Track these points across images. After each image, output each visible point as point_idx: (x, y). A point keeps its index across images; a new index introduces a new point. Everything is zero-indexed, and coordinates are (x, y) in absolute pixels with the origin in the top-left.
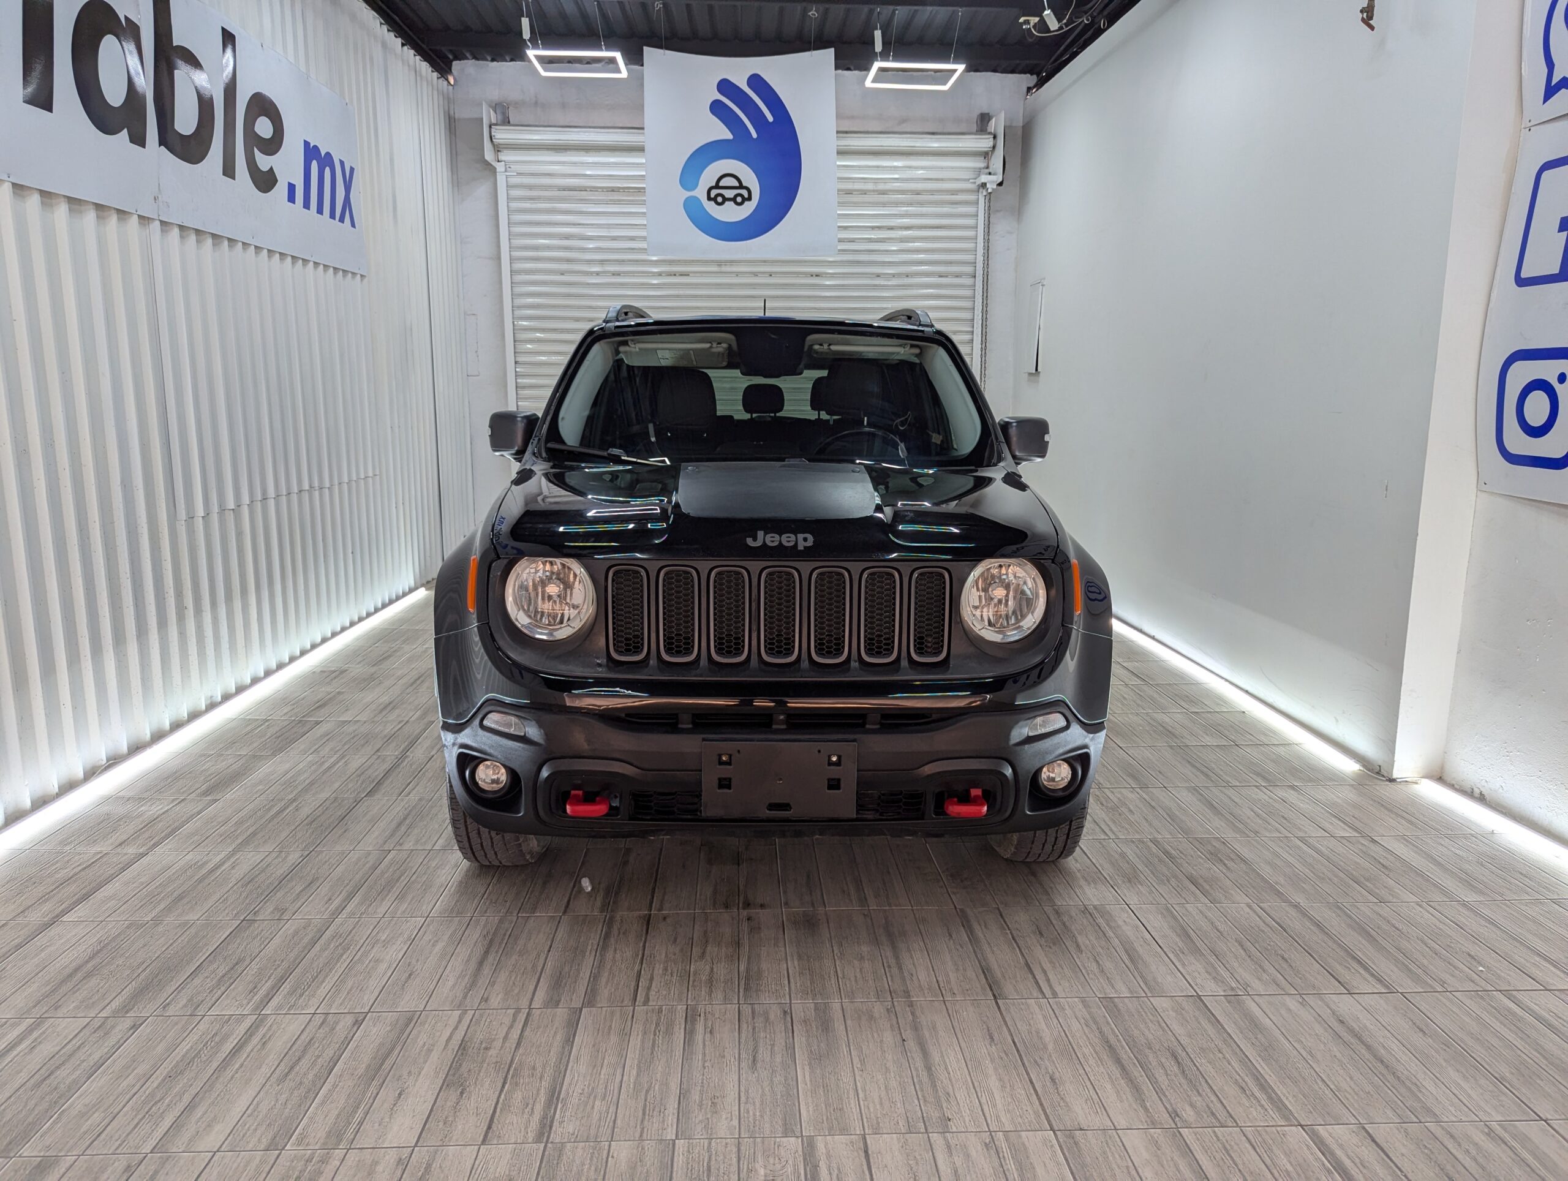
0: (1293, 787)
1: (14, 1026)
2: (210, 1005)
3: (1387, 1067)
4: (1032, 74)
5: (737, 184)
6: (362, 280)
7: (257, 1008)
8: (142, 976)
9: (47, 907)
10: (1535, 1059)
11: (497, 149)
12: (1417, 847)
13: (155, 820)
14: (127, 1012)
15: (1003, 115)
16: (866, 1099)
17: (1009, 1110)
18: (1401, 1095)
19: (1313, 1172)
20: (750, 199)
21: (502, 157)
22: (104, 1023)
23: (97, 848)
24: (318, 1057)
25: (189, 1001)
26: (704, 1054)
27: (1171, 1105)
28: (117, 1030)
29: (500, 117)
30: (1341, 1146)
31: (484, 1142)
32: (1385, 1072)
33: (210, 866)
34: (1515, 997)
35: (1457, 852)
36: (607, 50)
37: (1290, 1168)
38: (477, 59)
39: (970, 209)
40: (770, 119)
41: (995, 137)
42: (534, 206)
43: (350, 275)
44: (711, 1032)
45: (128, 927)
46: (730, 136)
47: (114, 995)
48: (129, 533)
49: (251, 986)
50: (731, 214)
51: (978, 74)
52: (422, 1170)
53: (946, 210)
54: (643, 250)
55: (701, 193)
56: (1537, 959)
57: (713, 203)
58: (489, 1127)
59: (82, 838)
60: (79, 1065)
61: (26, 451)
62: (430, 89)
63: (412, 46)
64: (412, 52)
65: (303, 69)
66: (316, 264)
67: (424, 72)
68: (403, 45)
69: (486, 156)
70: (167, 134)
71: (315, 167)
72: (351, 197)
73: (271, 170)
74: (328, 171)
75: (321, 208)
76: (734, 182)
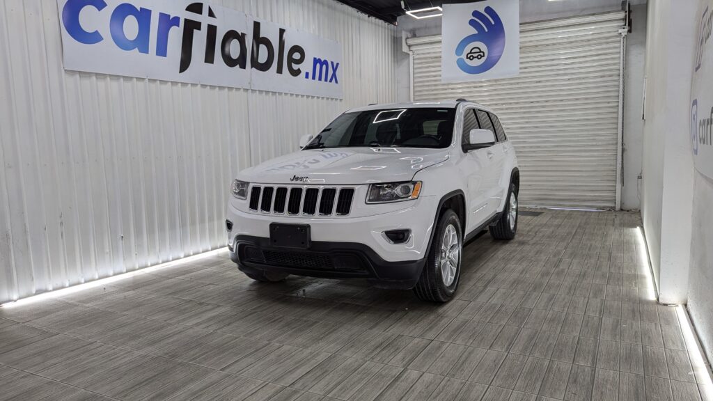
5: (478, 51)
6: (341, 101)
11: (410, 46)
20: (484, 56)
21: (412, 49)
29: (412, 35)
36: (434, 6)
40: (493, 23)
41: (626, 12)
46: (477, 32)
47: (168, 292)
53: (604, 46)
54: (440, 80)
55: (464, 56)
57: (469, 59)
62: (383, 30)
63: (374, 16)
64: (373, 18)
65: (317, 33)
66: (318, 97)
67: (380, 24)
68: (369, 16)
69: (403, 50)
70: (255, 64)
71: (318, 65)
72: (337, 73)
73: (299, 69)
74: (324, 66)
75: (320, 79)
76: (477, 50)
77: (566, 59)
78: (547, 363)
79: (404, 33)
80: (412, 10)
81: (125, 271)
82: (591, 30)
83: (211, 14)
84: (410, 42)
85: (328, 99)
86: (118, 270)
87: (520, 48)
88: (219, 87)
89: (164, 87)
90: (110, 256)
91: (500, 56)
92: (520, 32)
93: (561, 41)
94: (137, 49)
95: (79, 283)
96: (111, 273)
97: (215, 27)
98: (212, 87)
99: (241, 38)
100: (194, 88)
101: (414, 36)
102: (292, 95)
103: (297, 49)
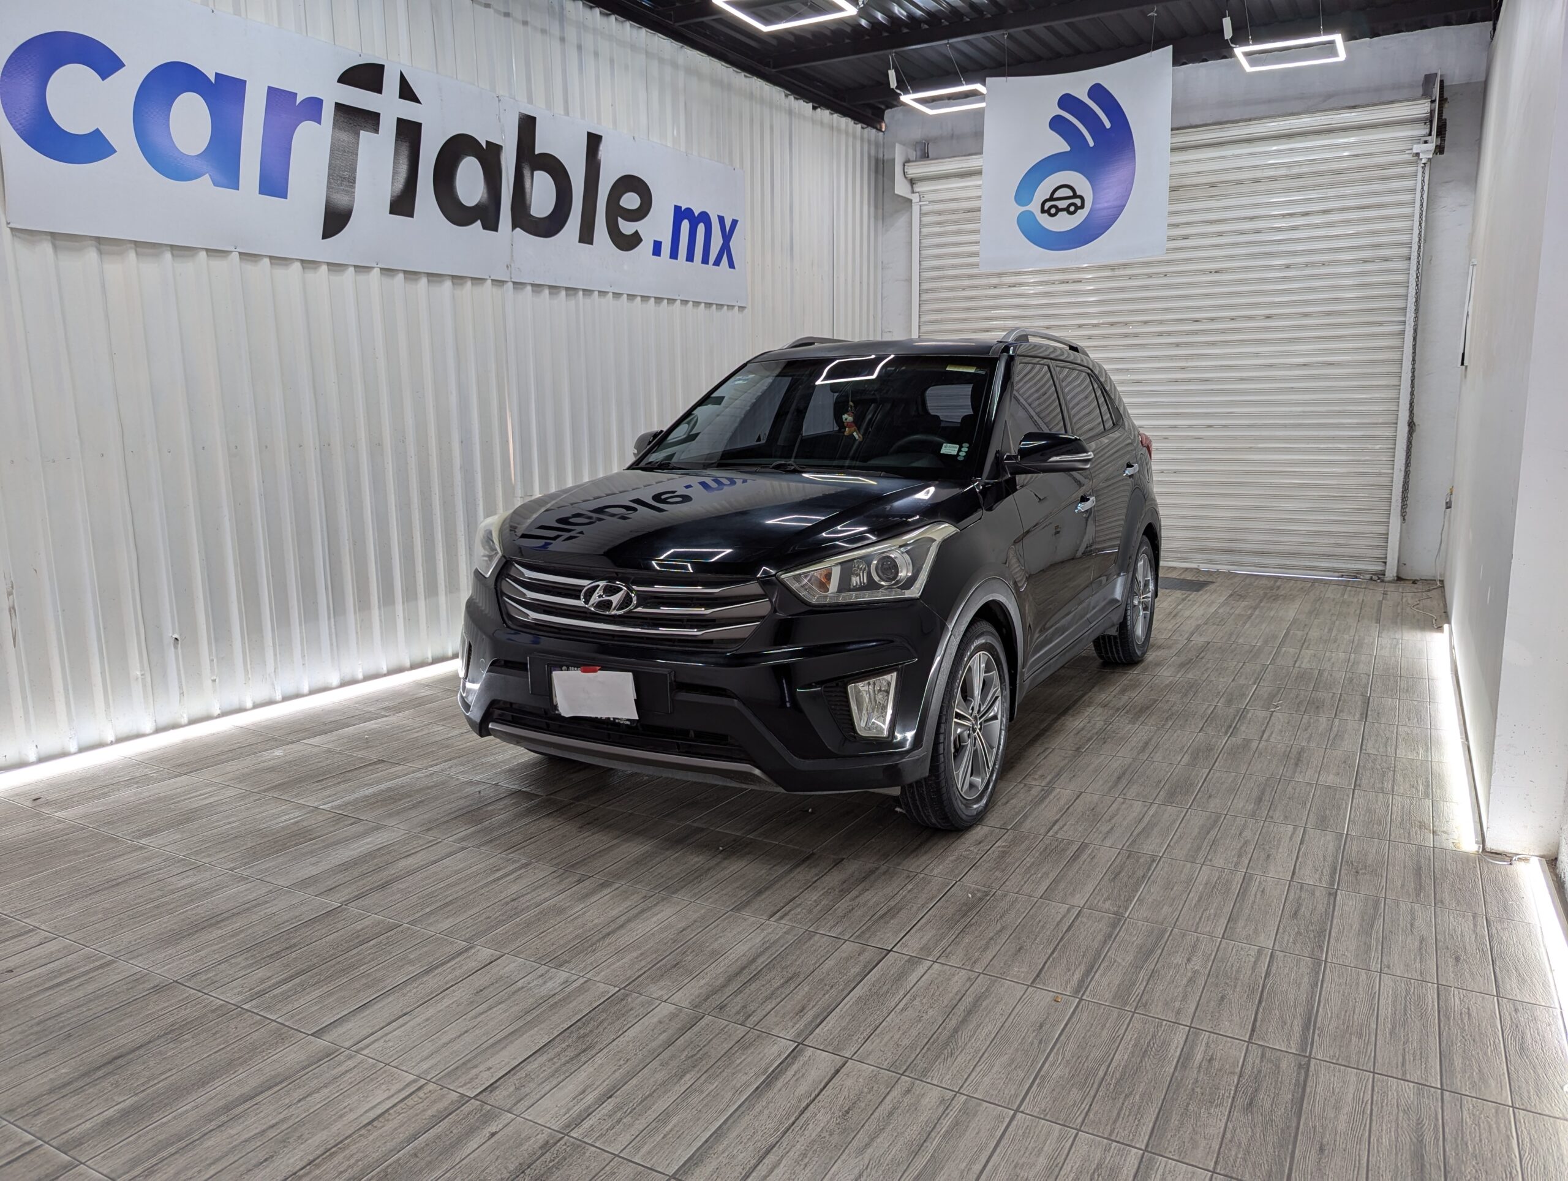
0: (1340, 834)
2: (303, 797)
5: (1071, 194)
6: (743, 310)
8: (295, 777)
9: (301, 734)
11: (912, 182)
12: (1375, 910)
14: (264, 792)
20: (1082, 207)
21: (919, 188)
22: (249, 794)
27: (730, 1002)
29: (919, 153)
31: (317, 895)
35: (1419, 923)
36: (968, 82)
39: (1407, 184)
40: (1108, 125)
41: (1433, 101)
42: (942, 229)
45: (323, 752)
46: (1067, 148)
47: (270, 783)
50: (1064, 223)
51: (1426, 31)
54: (976, 265)
55: (1034, 207)
57: (1046, 215)
58: (331, 889)
60: (214, 810)
62: (851, 140)
63: (827, 107)
64: (827, 112)
65: (683, 149)
67: (843, 126)
68: (814, 108)
69: (896, 192)
70: (522, 219)
71: (685, 225)
72: (731, 244)
73: (637, 232)
74: (701, 228)
75: (690, 257)
76: (1068, 192)
77: (1284, 216)
78: (1179, 1038)
79: (898, 147)
80: (915, 91)
81: (185, 720)
82: (1345, 146)
83: (407, 92)
84: (914, 170)
85: (708, 305)
86: (164, 720)
87: (1173, 189)
88: (429, 275)
89: (280, 272)
90: (144, 686)
91: (1121, 208)
92: (1173, 150)
93: (1272, 173)
94: (206, 179)
95: (64, 754)
96: (148, 727)
97: (418, 126)
98: (411, 275)
99: (489, 156)
100: (362, 278)
101: (925, 156)
102: (617, 295)
103: (630, 183)
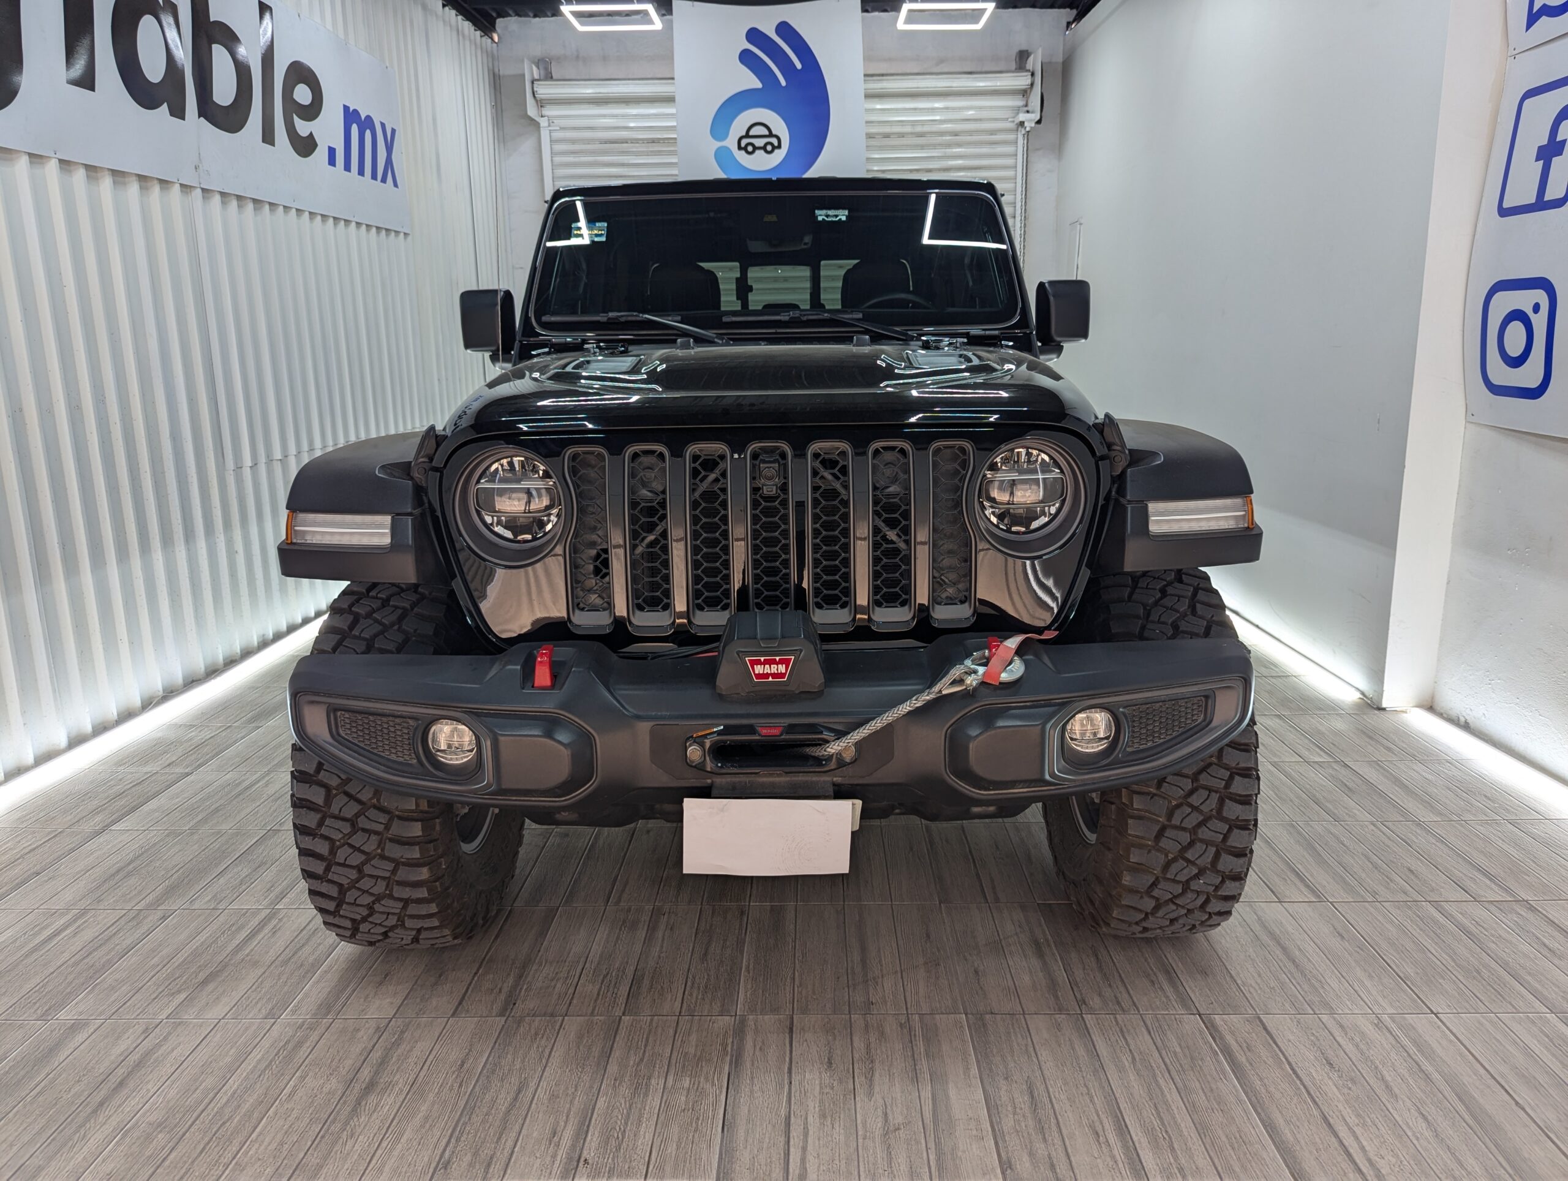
0: (1278, 716)
1: (63, 915)
2: (231, 900)
3: (1297, 966)
4: (1072, 8)
5: (766, 132)
6: (405, 238)
7: (271, 904)
8: (175, 876)
9: (98, 819)
10: (1444, 962)
11: (541, 103)
12: (1388, 771)
13: (202, 744)
14: (158, 906)
15: (1040, 52)
16: (801, 985)
17: (929, 997)
18: (1303, 990)
19: (1199, 1053)
20: (779, 147)
21: (544, 112)
22: (138, 914)
23: (148, 769)
24: (320, 944)
25: (213, 897)
26: (662, 947)
27: (1081, 994)
28: (150, 918)
29: (542, 72)
30: (1232, 1033)
31: (453, 1015)
32: (1293, 970)
33: (247, 783)
34: (1444, 909)
35: (1427, 776)
36: (639, 3)
37: (1178, 1050)
38: (520, 16)
39: (1009, 149)
40: (799, 66)
41: (1033, 74)
42: (577, 160)
43: (393, 234)
44: (671, 929)
45: (168, 835)
46: (759, 85)
47: (149, 891)
48: (179, 482)
49: (269, 885)
50: (760, 161)
51: (1017, 10)
52: (396, 1036)
53: (985, 150)
55: (731, 143)
56: (1476, 874)
57: (743, 152)
58: (460, 1003)
59: (135, 760)
60: (114, 948)
61: (79, 407)
65: (341, 34)
66: (358, 224)
69: (525, 113)
70: (207, 106)
71: (354, 131)
72: (393, 157)
73: (311, 134)
74: (368, 135)
75: (361, 171)
76: (764, 131)
84: (545, 90)
85: (380, 230)
98: (95, 172)
100: (37, 168)
103: (302, 72)
